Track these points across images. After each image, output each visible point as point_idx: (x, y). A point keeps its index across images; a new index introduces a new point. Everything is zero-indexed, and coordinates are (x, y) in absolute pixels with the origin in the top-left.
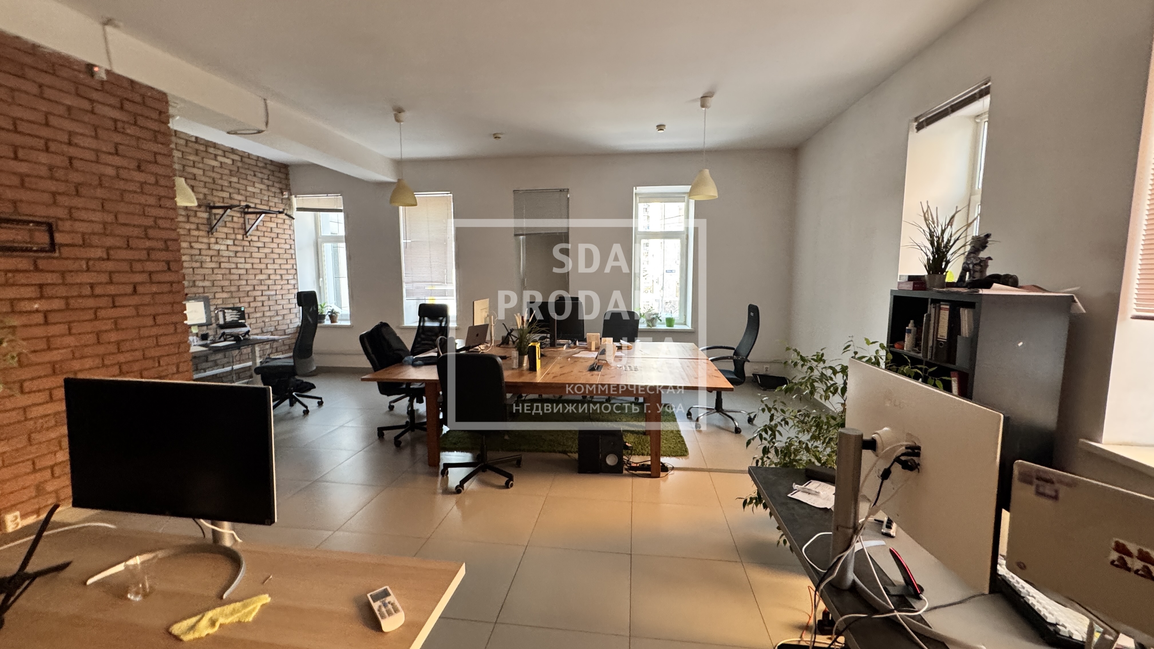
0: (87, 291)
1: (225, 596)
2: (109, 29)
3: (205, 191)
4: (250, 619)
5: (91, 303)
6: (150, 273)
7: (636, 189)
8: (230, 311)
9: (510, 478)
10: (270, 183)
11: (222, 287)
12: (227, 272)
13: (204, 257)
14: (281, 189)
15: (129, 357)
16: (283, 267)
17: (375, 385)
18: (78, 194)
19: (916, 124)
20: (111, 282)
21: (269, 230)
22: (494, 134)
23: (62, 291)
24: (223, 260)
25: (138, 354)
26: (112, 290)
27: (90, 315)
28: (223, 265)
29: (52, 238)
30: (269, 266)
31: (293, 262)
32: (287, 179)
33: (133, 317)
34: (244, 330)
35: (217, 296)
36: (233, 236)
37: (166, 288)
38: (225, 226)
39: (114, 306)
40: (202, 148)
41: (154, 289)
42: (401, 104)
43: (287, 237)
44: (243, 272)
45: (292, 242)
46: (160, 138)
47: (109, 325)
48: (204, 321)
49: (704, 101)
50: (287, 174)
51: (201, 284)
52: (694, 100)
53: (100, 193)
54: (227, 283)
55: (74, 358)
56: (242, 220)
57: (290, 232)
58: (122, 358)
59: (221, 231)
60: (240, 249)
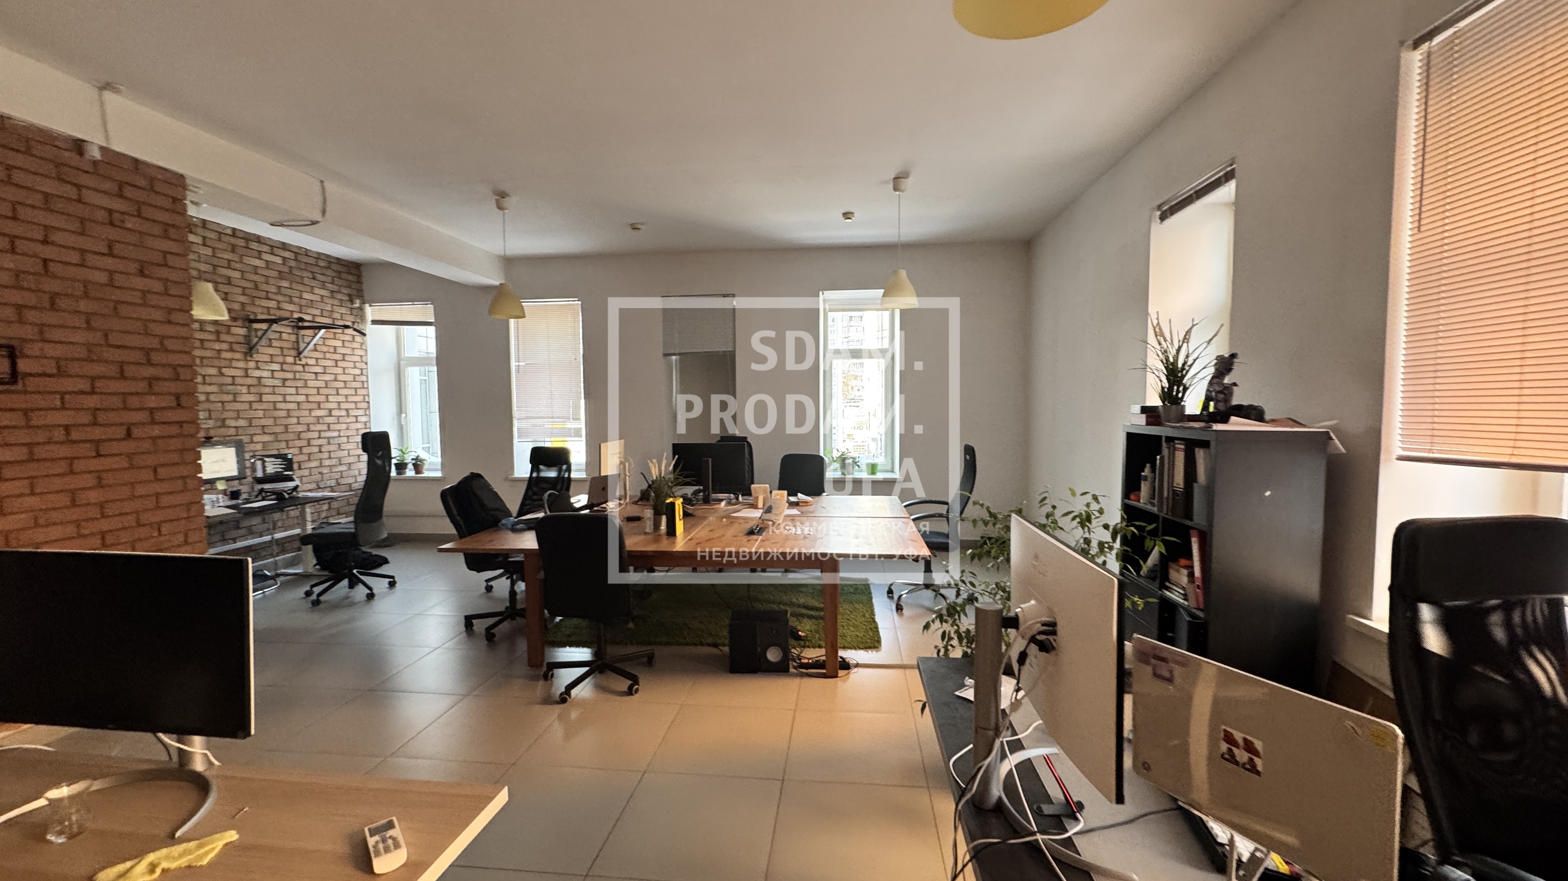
0: (59, 434)
1: (178, 834)
2: (108, 95)
3: (242, 299)
4: (205, 862)
5: (64, 451)
6: (152, 411)
7: (823, 294)
8: (273, 459)
9: (635, 680)
10: (335, 288)
11: (263, 426)
12: (271, 406)
13: (239, 388)
14: (349, 295)
15: (116, 523)
16: (350, 399)
17: (461, 558)
18: (53, 306)
19: (1159, 213)
20: (95, 424)
21: (332, 350)
22: (632, 224)
23: (24, 437)
24: (267, 390)
25: (130, 520)
26: (97, 433)
27: (62, 467)
28: (265, 398)
29: (14, 365)
30: (331, 398)
31: (363, 392)
32: (359, 282)
33: (126, 469)
34: (291, 484)
35: (256, 439)
36: (280, 359)
37: (174, 430)
38: (270, 346)
39: (99, 455)
40: (241, 243)
41: (156, 431)
42: (504, 187)
43: (357, 359)
44: (293, 406)
45: (365, 367)
46: (172, 232)
47: (89, 480)
48: (235, 473)
49: (897, 182)
50: (359, 276)
51: (232, 423)
52: (886, 182)
53: (83, 305)
54: (270, 422)
55: (37, 525)
56: (293, 338)
57: (362, 353)
58: (104, 525)
59: (264, 352)
60: (289, 375)
